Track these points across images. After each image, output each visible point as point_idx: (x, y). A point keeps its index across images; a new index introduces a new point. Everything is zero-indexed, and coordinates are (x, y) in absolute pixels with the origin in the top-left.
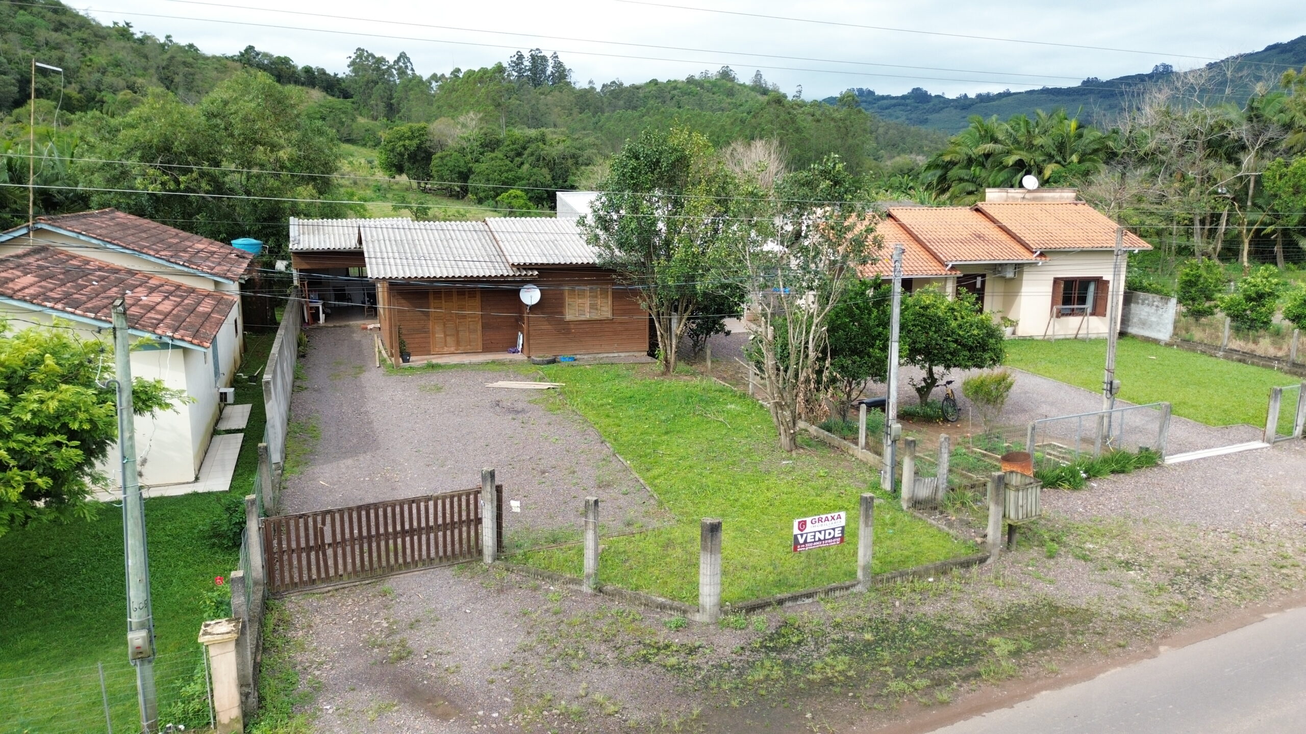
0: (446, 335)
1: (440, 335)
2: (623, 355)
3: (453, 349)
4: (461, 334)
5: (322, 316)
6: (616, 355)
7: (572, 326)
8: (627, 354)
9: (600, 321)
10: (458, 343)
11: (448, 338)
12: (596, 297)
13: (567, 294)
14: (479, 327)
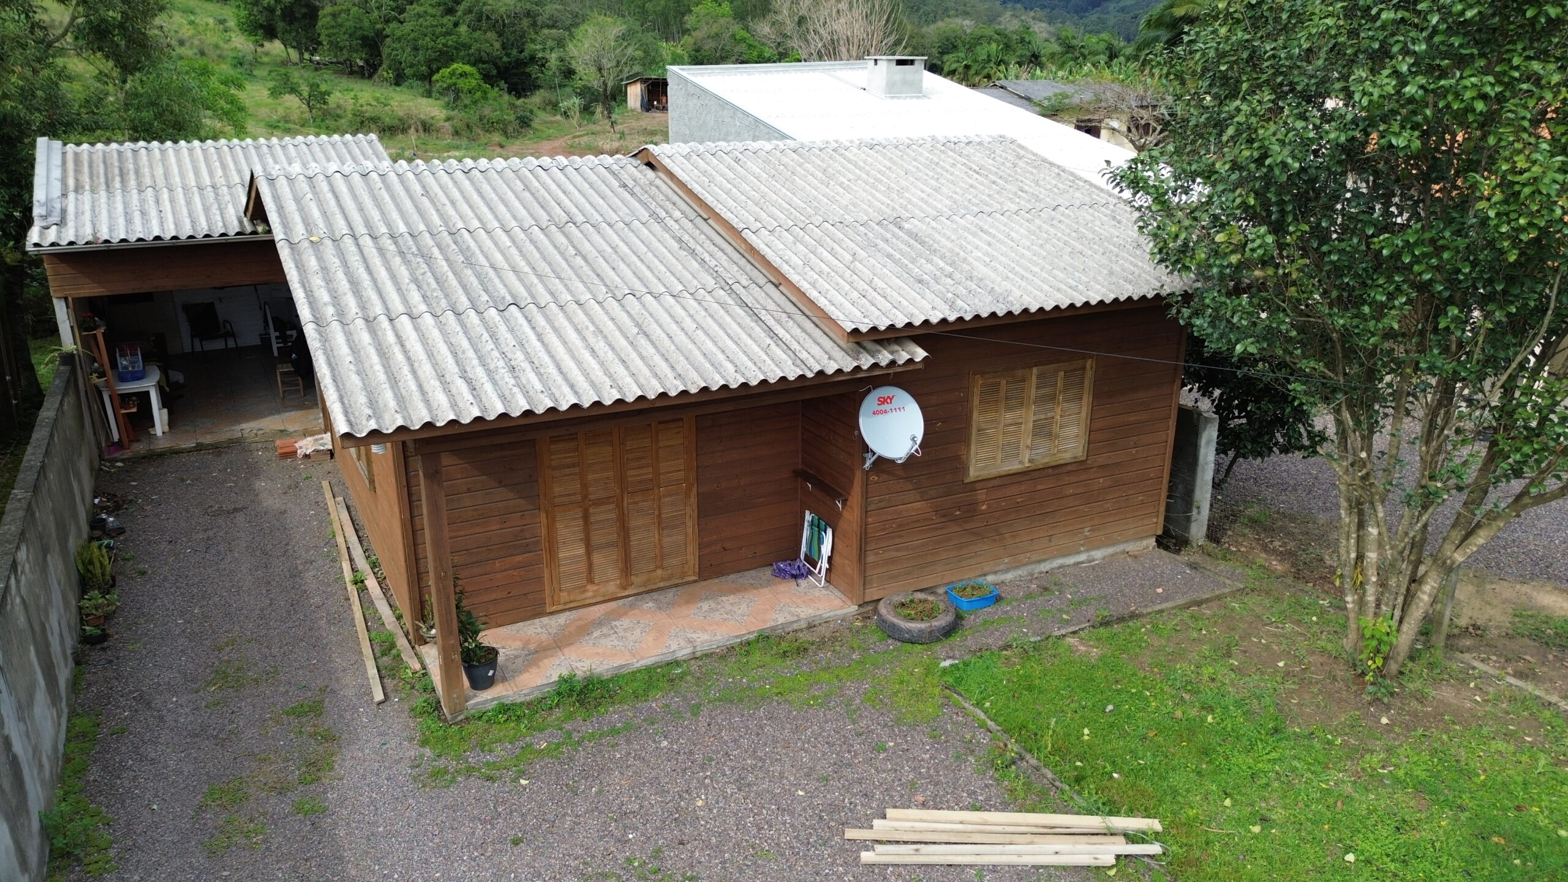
0: (589, 551)
1: (570, 552)
2: (1098, 554)
3: (612, 588)
4: (634, 540)
5: (160, 416)
6: (1083, 557)
7: (981, 495)
8: (1110, 550)
9: (1055, 470)
10: (627, 568)
11: (597, 558)
12: (1052, 398)
13: (976, 400)
14: (691, 510)
